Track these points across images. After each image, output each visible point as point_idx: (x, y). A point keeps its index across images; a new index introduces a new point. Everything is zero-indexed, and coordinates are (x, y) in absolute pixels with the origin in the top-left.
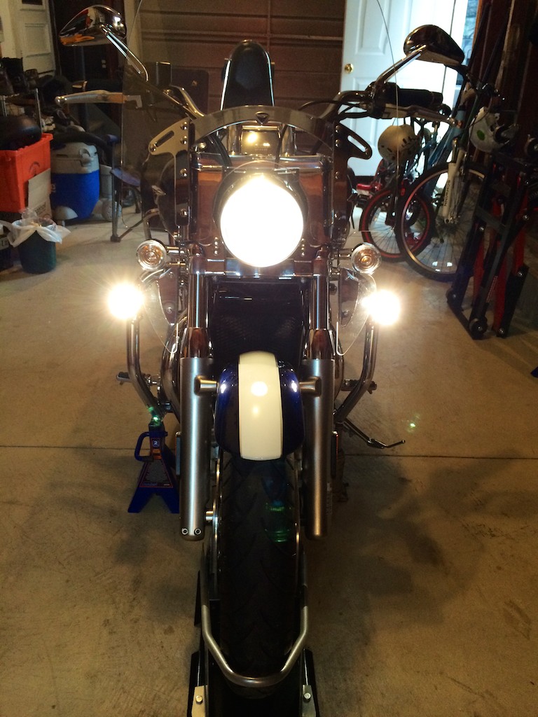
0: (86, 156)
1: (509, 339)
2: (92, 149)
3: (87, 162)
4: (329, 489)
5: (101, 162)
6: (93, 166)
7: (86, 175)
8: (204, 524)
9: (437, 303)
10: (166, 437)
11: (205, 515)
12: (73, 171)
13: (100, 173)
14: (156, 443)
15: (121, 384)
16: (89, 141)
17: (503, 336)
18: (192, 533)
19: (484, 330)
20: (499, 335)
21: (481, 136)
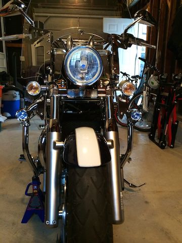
0: (15, 95)
1: (175, 149)
2: (18, 93)
3: (16, 97)
4: (121, 195)
5: (21, 97)
6: (18, 98)
7: (15, 101)
8: (58, 218)
9: (145, 138)
10: (40, 185)
11: (59, 213)
12: (10, 100)
13: (20, 101)
14: (35, 187)
15: (21, 163)
16: (17, 90)
17: (173, 148)
18: (51, 223)
19: (165, 146)
20: (171, 147)
21: (153, 83)
